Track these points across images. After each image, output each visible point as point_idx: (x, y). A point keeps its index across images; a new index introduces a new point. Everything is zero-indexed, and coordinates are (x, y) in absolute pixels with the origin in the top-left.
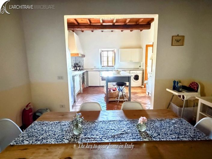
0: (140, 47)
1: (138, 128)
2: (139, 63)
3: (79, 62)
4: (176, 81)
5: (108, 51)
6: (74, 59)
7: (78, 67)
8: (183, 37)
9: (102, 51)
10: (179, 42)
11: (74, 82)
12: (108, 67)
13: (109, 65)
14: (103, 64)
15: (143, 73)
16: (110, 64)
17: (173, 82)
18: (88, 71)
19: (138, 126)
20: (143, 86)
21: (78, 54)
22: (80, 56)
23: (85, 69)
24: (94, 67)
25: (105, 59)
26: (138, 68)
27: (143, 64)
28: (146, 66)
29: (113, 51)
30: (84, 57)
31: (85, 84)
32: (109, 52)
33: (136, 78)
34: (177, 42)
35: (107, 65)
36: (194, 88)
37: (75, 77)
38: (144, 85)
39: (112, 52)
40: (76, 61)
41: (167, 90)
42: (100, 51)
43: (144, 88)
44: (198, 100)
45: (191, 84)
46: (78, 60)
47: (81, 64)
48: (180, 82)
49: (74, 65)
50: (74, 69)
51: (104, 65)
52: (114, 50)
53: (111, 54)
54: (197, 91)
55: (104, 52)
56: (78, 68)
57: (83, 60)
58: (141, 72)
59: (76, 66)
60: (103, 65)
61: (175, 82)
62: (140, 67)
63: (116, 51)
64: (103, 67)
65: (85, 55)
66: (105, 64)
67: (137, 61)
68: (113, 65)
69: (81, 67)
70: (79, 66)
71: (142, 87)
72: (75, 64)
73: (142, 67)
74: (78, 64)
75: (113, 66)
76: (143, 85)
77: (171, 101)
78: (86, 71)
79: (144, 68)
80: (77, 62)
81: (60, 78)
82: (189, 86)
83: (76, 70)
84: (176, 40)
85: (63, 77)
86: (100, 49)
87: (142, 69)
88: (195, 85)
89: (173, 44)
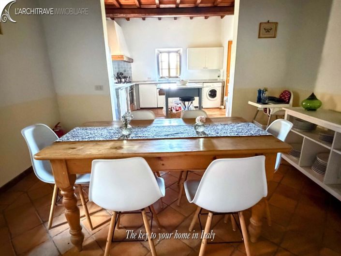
0: (221, 46)
1: (195, 129)
2: (219, 70)
3: (125, 71)
4: (262, 89)
5: (169, 52)
6: (117, 66)
7: (123, 78)
8: (276, 23)
9: (160, 52)
10: (269, 32)
11: (119, 98)
12: (170, 79)
13: (171, 75)
14: (162, 74)
15: (224, 86)
16: (173, 74)
17: (257, 92)
18: (138, 84)
19: (195, 126)
20: (223, 107)
21: (122, 56)
22: (125, 59)
23: (134, 82)
24: (149, 78)
25: (164, 65)
26: (217, 80)
27: (223, 72)
28: (227, 74)
29: (177, 52)
30: (132, 62)
31: (134, 104)
32: (171, 54)
33: (213, 94)
34: (266, 32)
35: (168, 76)
36: (285, 98)
37: (119, 90)
38: (224, 105)
39: (175, 54)
40: (119, 68)
41: (250, 103)
42: (156, 52)
43: (223, 110)
44: (285, 111)
45: (282, 94)
46: (122, 68)
47: (127, 73)
48: (266, 90)
49: (116, 76)
50: (116, 81)
51: (164, 75)
52: (179, 50)
53: (174, 58)
54: (288, 103)
55: (163, 54)
56: (123, 80)
57: (131, 68)
58: (220, 84)
59: (120, 77)
60: (161, 76)
61: (260, 92)
62: (219, 77)
63: (181, 52)
64: (161, 78)
65: (133, 60)
66: (165, 73)
67: (215, 68)
68: (178, 75)
69: (128, 79)
70: (125, 77)
71: (221, 109)
72: (118, 74)
73: (221, 78)
74: (123, 74)
75: (177, 77)
76: (222, 104)
77: (255, 119)
78: (136, 84)
79: (225, 79)
80: (122, 71)
81: (99, 88)
82: (280, 96)
83: (121, 82)
84: (265, 29)
85: (102, 87)
86: (156, 50)
87: (222, 80)
88: (286, 95)
89: (261, 36)
